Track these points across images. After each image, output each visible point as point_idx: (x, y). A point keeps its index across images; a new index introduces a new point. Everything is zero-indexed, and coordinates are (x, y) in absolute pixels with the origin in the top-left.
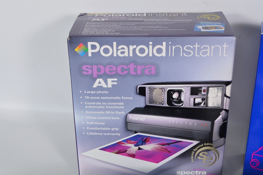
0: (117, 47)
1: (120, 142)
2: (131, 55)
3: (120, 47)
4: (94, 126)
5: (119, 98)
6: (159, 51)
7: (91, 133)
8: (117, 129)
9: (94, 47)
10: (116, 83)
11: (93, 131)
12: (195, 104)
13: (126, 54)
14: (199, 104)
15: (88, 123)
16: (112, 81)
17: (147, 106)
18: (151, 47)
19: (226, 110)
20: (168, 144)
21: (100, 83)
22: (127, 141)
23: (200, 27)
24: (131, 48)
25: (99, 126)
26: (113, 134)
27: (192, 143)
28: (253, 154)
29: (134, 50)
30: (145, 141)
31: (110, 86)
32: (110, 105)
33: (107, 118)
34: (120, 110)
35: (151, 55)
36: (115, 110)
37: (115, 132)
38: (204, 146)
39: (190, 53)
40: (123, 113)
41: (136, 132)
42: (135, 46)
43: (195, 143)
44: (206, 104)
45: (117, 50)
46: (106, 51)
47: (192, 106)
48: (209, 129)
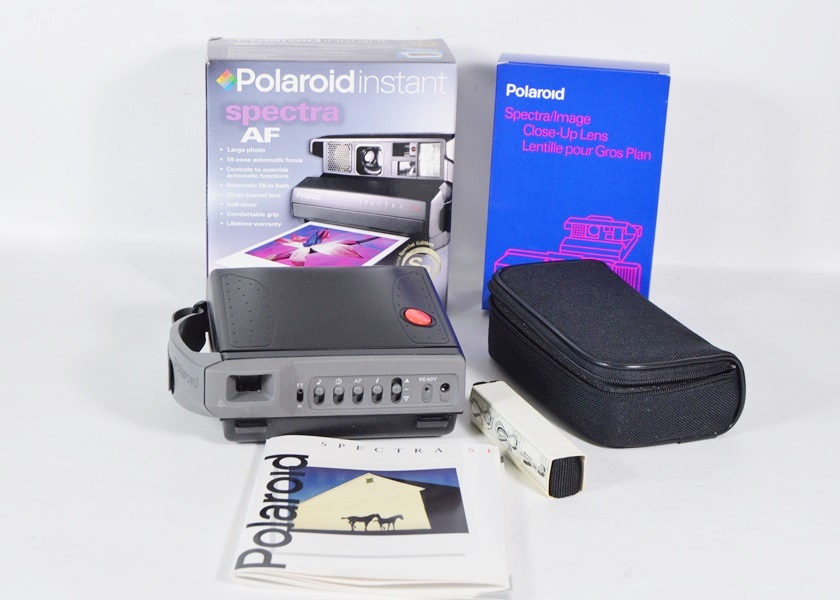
0: (282, 76)
1: (280, 240)
2: (302, 90)
3: (286, 77)
4: (238, 210)
5: (282, 161)
6: (345, 84)
7: (233, 223)
8: (276, 215)
9: (246, 77)
10: (277, 135)
11: (236, 219)
12: (400, 172)
13: (295, 89)
14: (406, 171)
15: (229, 205)
16: (272, 132)
17: (324, 175)
18: (332, 77)
19: (448, 183)
20: (358, 242)
21: (252, 135)
22: (291, 236)
23: (406, 54)
24: (303, 78)
25: (247, 210)
26: (270, 224)
27: (396, 241)
28: (496, 264)
29: (307, 82)
30: (321, 236)
31: (268, 140)
32: (266, 173)
33: (261, 196)
34: (282, 181)
35: (332, 90)
36: (273, 181)
37: (272, 220)
38: (416, 247)
39: (391, 88)
40: (287, 187)
41: (306, 221)
42: (308, 76)
43: (402, 240)
44: (417, 171)
45: (282, 82)
46: (265, 83)
47: (395, 175)
48: (422, 215)
